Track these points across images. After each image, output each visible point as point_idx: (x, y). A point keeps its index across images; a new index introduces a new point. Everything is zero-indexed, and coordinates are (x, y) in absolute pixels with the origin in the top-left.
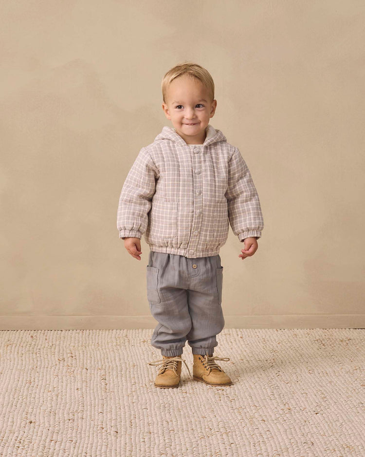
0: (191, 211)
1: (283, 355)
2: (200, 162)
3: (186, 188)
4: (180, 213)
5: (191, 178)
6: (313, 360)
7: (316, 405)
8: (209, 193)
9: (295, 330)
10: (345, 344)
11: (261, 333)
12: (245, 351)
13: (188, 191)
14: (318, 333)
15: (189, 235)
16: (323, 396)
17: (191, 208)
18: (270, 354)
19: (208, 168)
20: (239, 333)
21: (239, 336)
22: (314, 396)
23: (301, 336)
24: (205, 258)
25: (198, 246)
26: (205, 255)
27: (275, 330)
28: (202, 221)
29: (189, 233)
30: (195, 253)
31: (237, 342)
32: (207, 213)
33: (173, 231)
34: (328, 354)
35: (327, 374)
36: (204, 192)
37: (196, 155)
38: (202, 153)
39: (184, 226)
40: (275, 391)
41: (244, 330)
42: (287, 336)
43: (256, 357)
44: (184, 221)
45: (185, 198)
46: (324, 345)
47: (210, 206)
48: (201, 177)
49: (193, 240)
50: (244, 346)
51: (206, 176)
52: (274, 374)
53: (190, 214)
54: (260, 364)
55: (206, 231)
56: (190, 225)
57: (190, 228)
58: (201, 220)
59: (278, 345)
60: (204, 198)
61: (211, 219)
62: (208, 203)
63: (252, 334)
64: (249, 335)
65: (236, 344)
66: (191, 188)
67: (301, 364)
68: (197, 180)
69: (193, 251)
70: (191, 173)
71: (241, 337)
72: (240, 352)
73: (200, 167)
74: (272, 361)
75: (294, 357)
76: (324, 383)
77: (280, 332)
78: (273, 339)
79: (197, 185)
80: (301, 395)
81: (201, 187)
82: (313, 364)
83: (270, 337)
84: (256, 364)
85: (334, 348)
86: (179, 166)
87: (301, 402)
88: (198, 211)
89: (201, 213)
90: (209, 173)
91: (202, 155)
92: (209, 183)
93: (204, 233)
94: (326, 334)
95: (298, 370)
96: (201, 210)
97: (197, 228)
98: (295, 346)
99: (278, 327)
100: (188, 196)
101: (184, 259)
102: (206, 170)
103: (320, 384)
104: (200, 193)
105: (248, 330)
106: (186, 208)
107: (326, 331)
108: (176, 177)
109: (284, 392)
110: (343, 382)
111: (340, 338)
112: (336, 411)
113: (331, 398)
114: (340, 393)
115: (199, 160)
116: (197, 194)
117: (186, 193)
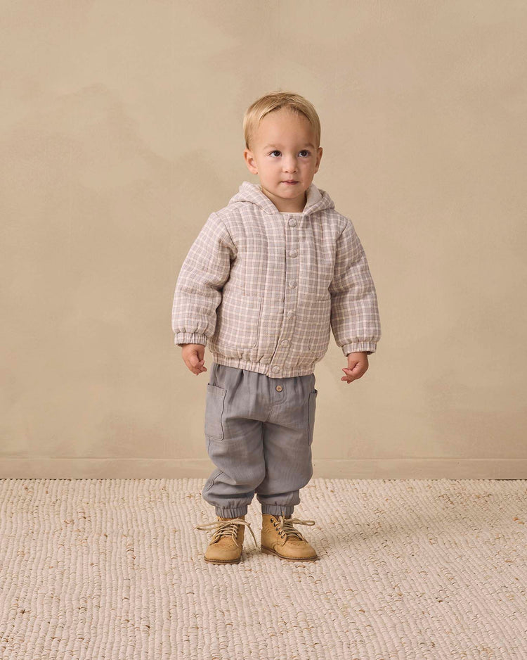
0: (280, 311)
1: (392, 517)
2: (297, 240)
3: (275, 277)
4: (264, 313)
5: (283, 263)
6: (437, 524)
7: (439, 589)
8: (307, 286)
9: (411, 481)
10: (483, 501)
11: (362, 485)
12: (338, 511)
13: (278, 281)
14: (444, 485)
15: (275, 345)
16: (449, 576)
17: (281, 307)
18: (374, 516)
19: (309, 249)
20: (329, 485)
21: (329, 489)
22: (436, 576)
23: (418, 490)
24: (295, 378)
25: (286, 362)
26: (295, 373)
27: (381, 481)
28: (295, 326)
29: (275, 342)
30: (281, 371)
31: (326, 497)
32: (303, 315)
33: (251, 338)
34: (458, 516)
35: (456, 544)
36: (300, 285)
37: (292, 228)
38: (301, 226)
39: (269, 332)
40: (380, 569)
41: (337, 480)
42: (398, 489)
43: (353, 519)
44: (270, 325)
45: (273, 292)
46: (452, 503)
47: (307, 305)
48: (297, 262)
49: (279, 352)
50: (335, 504)
51: (305, 260)
52: (379, 545)
53: (279, 315)
54: (359, 530)
55: (300, 340)
56: (277, 332)
57: (276, 336)
58: (293, 325)
59: (386, 503)
60: (299, 292)
61: (307, 323)
62: (305, 301)
63: (348, 486)
64: (344, 486)
65: (325, 501)
66: (282, 278)
67: (418, 530)
68: (292, 266)
69: (278, 368)
70: (283, 256)
71: (332, 491)
72: (329, 512)
73: (297, 247)
74: (377, 525)
75: (408, 519)
76: (451, 558)
77: (388, 483)
78: (378, 495)
79: (291, 273)
80: (417, 575)
81: (297, 276)
82: (436, 531)
83: (374, 491)
84: (353, 530)
85: (468, 507)
86: (266, 244)
87: (417, 584)
88: (291, 311)
89: (293, 315)
90: (309, 256)
91: (300, 229)
92: (309, 271)
93: (296, 343)
94: (456, 488)
95: (414, 538)
96: (294, 310)
97: (287, 336)
98: (409, 504)
99: (387, 476)
100: (277, 289)
101: (264, 379)
102: (305, 252)
103: (446, 559)
104: (295, 284)
105: (341, 480)
106: (272, 307)
107: (456, 482)
108: (261, 261)
109: (392, 570)
110: (479, 556)
111: (477, 494)
112: (468, 597)
113: (462, 580)
114: (474, 572)
115: (296, 236)
116: (291, 286)
117: (274, 285)
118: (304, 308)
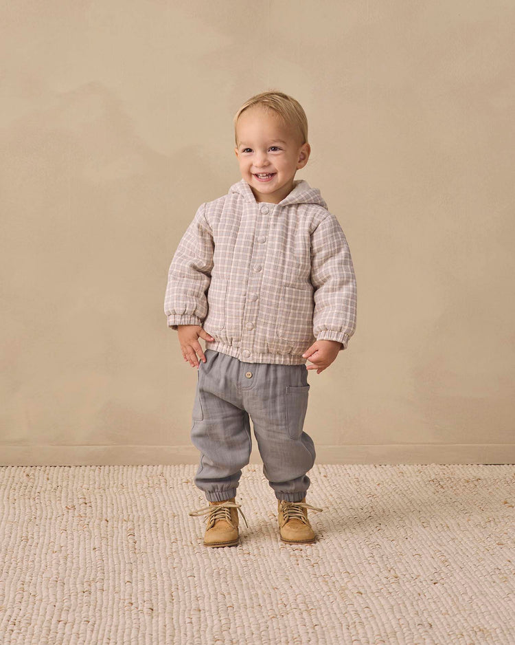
0: (243, 293)
1: (384, 501)
2: (267, 227)
3: (240, 260)
4: (229, 295)
5: (250, 248)
6: (428, 507)
7: (434, 571)
8: (271, 270)
9: (402, 466)
10: (472, 485)
11: (354, 470)
12: (331, 495)
13: (243, 264)
14: (434, 470)
15: (240, 327)
16: (443, 558)
18: (367, 500)
19: (277, 236)
20: (322, 470)
21: (322, 474)
22: (430, 559)
23: (409, 475)
25: (255, 346)
27: (372, 466)
28: (258, 309)
29: (240, 325)
30: (251, 355)
31: (320, 482)
32: (267, 299)
34: (449, 500)
35: (448, 527)
36: (265, 269)
37: (263, 216)
38: (273, 214)
39: (234, 314)
40: (375, 552)
41: (329, 466)
42: (389, 474)
43: (347, 503)
45: (238, 275)
46: (442, 487)
47: (272, 289)
48: (265, 247)
49: (246, 335)
50: (329, 488)
51: (272, 246)
52: (373, 528)
53: (242, 297)
54: (353, 514)
55: (265, 324)
56: (240, 315)
57: (241, 318)
58: (256, 308)
59: (377, 487)
60: (264, 276)
62: (269, 285)
63: (341, 471)
64: (336, 472)
65: (319, 485)
66: (247, 261)
67: (411, 514)
68: (258, 251)
69: (248, 352)
70: (251, 241)
71: (325, 476)
72: (323, 497)
73: (266, 233)
74: (370, 509)
75: (400, 504)
76: (444, 541)
77: (379, 468)
78: (370, 479)
79: (257, 258)
80: (412, 558)
81: (262, 261)
82: (429, 514)
83: (365, 475)
84: (347, 514)
85: (458, 491)
87: (412, 567)
88: (253, 294)
89: (257, 298)
90: (276, 243)
91: (272, 217)
93: (261, 327)
94: (445, 473)
95: (407, 521)
96: (258, 293)
97: (251, 319)
98: (401, 488)
99: (377, 461)
100: (242, 272)
102: (273, 238)
103: (439, 542)
104: (260, 269)
105: (334, 466)
106: (236, 289)
107: (445, 467)
108: (229, 244)
109: (387, 553)
110: (471, 539)
111: (466, 478)
112: (462, 579)
113: (455, 562)
114: (467, 554)
115: (266, 223)
116: (255, 270)
117: (239, 267)
118: (268, 292)
